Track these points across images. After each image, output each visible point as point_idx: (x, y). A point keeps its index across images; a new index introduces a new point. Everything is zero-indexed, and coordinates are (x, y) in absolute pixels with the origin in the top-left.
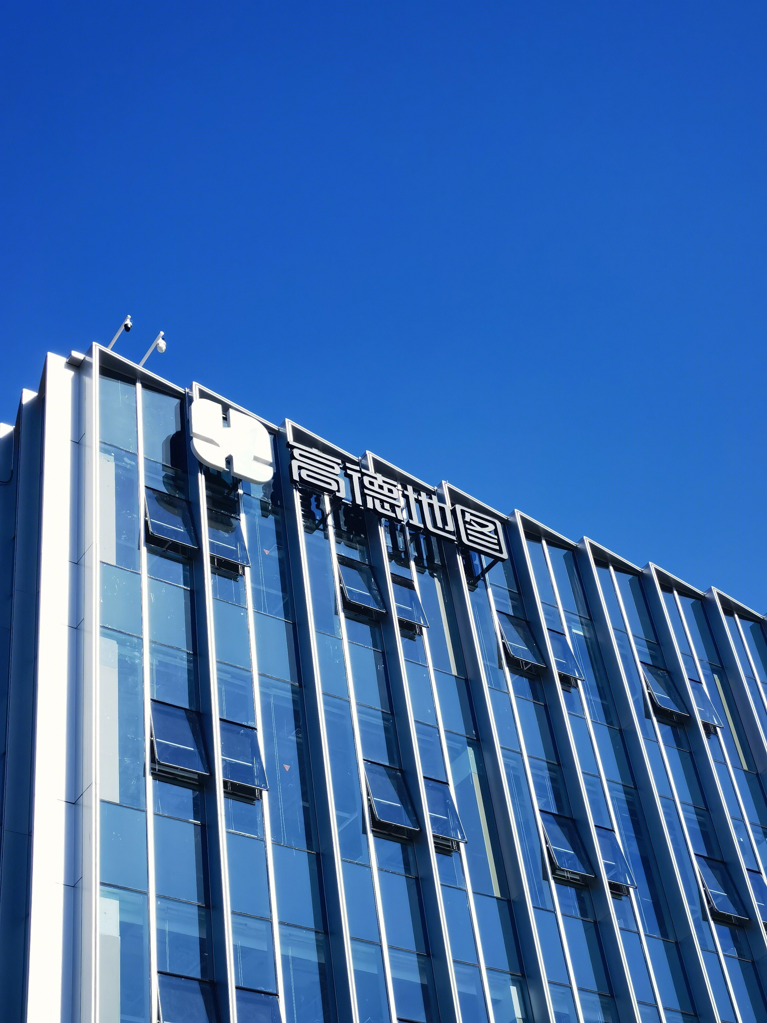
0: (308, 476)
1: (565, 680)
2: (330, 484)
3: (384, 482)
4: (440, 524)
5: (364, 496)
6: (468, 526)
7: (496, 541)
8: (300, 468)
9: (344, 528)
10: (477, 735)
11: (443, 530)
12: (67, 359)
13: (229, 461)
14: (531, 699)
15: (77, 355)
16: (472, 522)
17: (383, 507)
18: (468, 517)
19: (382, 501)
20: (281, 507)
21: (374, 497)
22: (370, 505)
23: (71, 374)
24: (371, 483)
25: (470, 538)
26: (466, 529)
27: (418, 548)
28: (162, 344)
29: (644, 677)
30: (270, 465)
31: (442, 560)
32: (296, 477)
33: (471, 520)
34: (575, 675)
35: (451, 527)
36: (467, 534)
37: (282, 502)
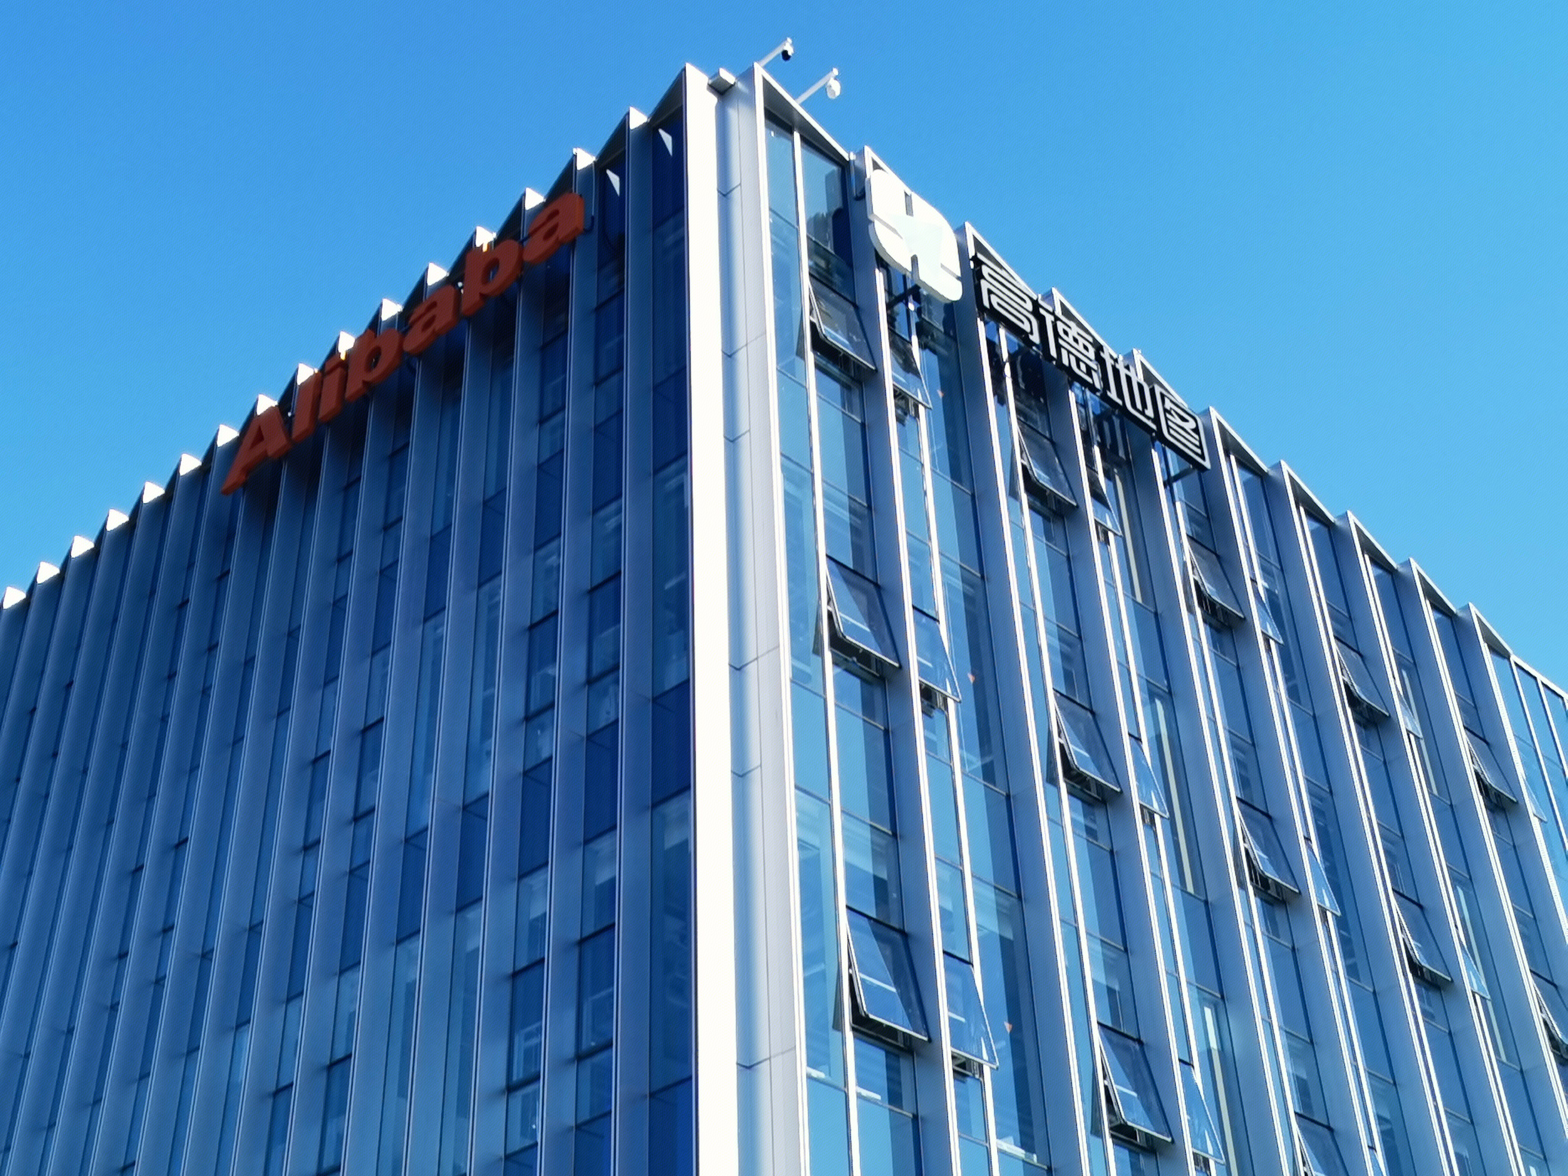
0: (999, 304)
2: (1022, 322)
4: (1139, 406)
5: (1059, 347)
6: (1168, 416)
7: (1197, 443)
8: (990, 292)
10: (1169, 686)
11: (1143, 413)
12: (710, 78)
13: (914, 260)
15: (728, 77)
16: (1173, 412)
17: (1079, 367)
18: (1168, 405)
19: (1078, 360)
21: (1069, 352)
22: (1065, 362)
23: (713, 99)
24: (1066, 333)
25: (1172, 432)
26: (1167, 419)
28: (836, 87)
29: (1339, 657)
30: (958, 278)
31: (1127, 453)
33: (1171, 409)
35: (1150, 412)
36: (1168, 427)
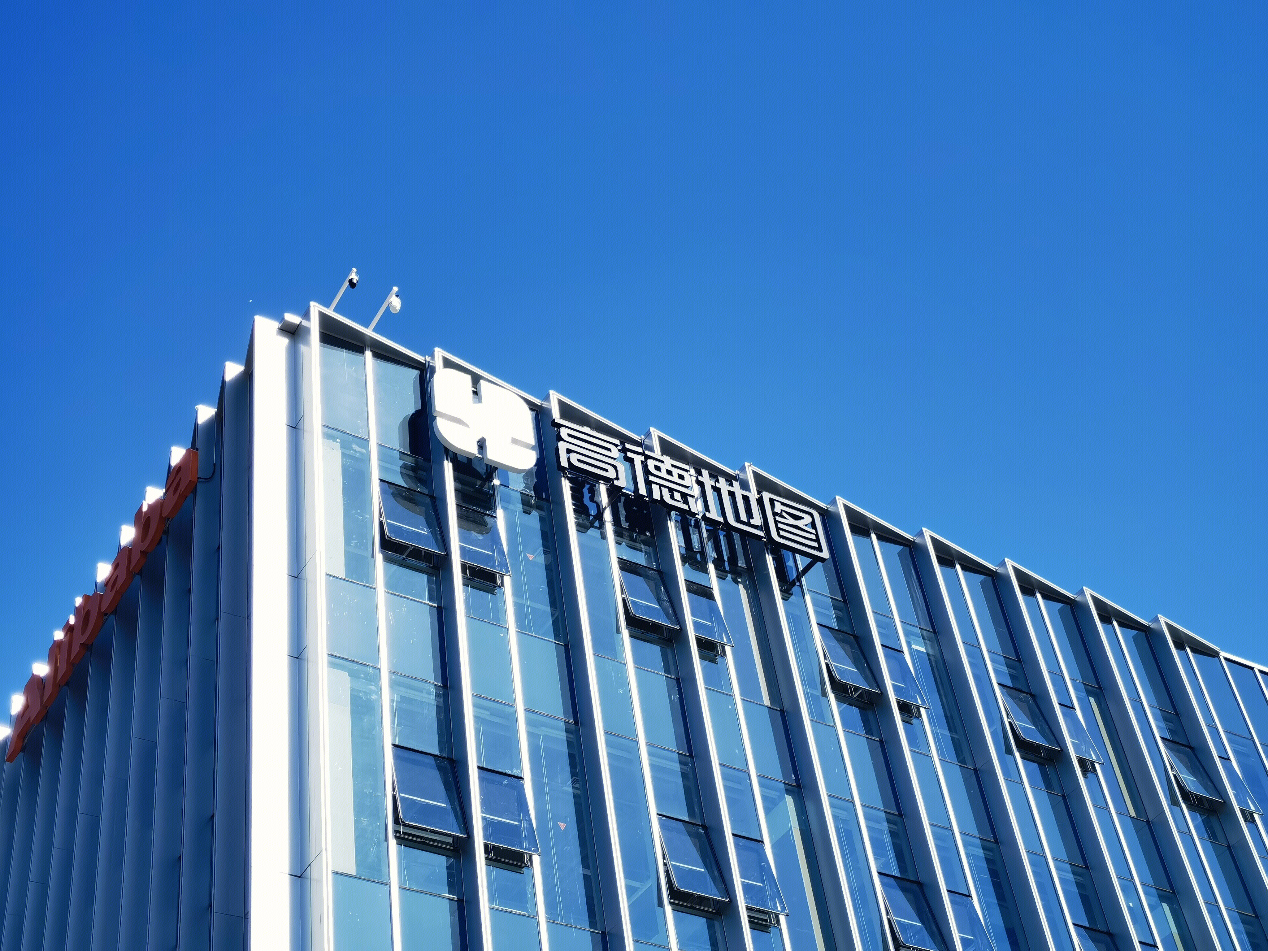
0: (579, 460)
1: (904, 708)
2: (606, 470)
3: (673, 466)
4: (744, 517)
5: (648, 483)
6: (778, 518)
7: (814, 537)
8: (569, 451)
9: (625, 525)
10: (797, 780)
11: (748, 524)
12: (280, 323)
13: (482, 445)
14: (864, 734)
15: (293, 318)
16: (784, 514)
17: (672, 497)
18: (778, 508)
19: (671, 490)
20: (547, 500)
21: (661, 486)
22: (656, 496)
23: (284, 341)
24: (658, 468)
25: (782, 533)
26: (776, 522)
27: (717, 548)
28: (395, 302)
29: (1004, 703)
30: (533, 448)
31: (747, 562)
32: (564, 463)
33: (782, 510)
34: (917, 702)
35: (757, 520)
36: (778, 529)
37: (547, 495)
